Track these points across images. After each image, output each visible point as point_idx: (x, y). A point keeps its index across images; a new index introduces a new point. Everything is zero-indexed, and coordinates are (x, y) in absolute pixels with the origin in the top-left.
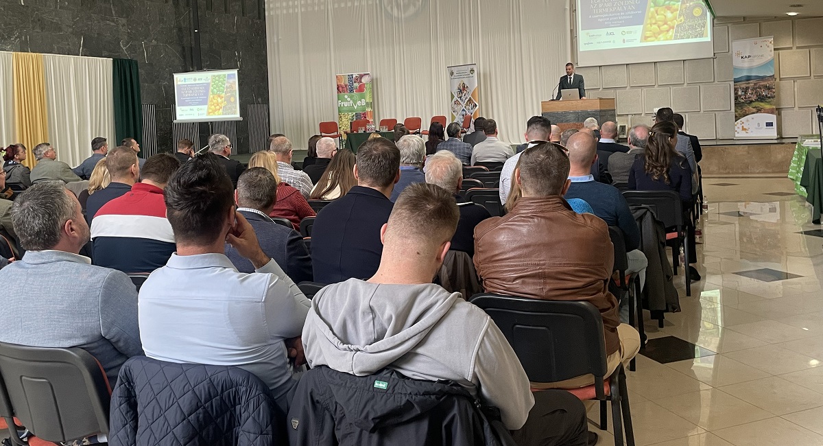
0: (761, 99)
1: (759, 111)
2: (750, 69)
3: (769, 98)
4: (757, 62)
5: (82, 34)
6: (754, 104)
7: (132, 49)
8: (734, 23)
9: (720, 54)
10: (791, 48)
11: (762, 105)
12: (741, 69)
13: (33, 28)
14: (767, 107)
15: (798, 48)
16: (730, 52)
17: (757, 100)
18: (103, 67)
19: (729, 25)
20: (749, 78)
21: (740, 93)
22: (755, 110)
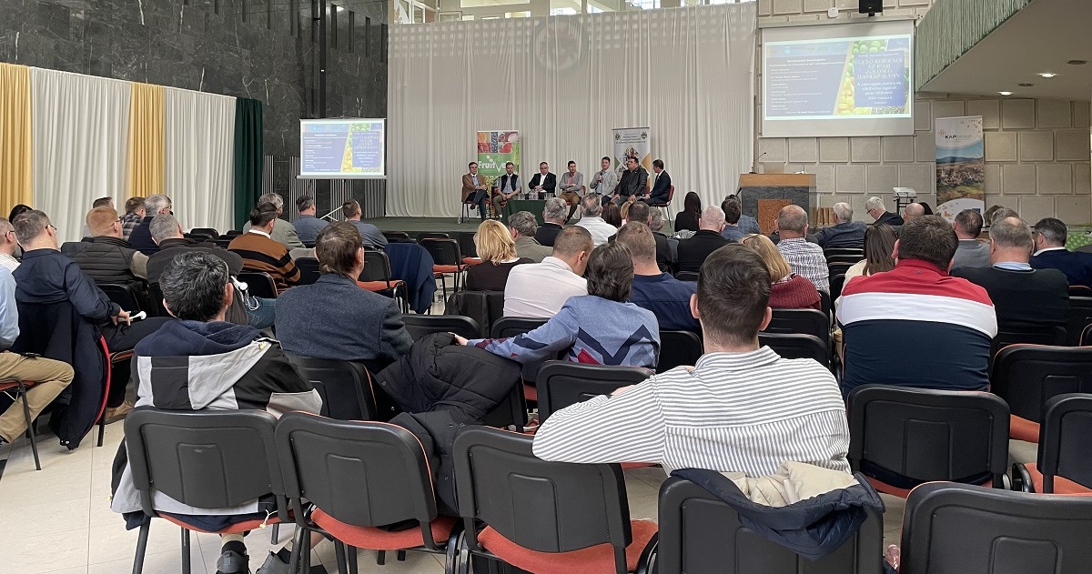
0: (968, 183)
1: (965, 195)
2: (956, 150)
3: (977, 182)
4: (963, 143)
5: (203, 65)
6: (959, 188)
7: (254, 87)
8: (937, 100)
9: (921, 132)
10: (997, 130)
11: (968, 189)
12: (946, 150)
13: (153, 55)
14: (975, 191)
15: (1004, 130)
16: (932, 131)
17: (962, 184)
18: (225, 106)
19: (932, 101)
20: (953, 160)
21: (943, 175)
22: (960, 194)
